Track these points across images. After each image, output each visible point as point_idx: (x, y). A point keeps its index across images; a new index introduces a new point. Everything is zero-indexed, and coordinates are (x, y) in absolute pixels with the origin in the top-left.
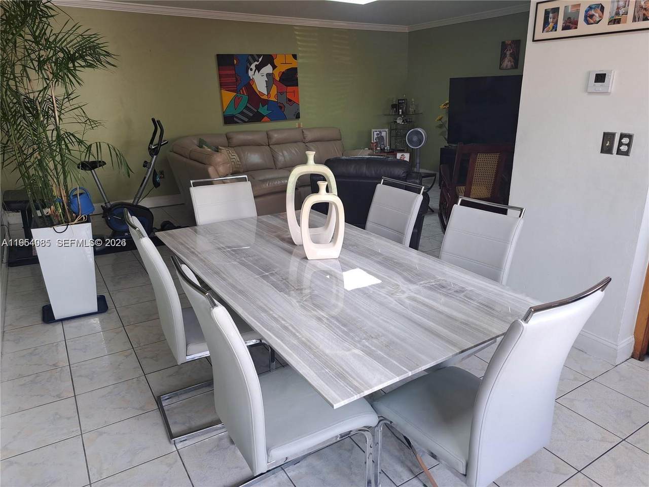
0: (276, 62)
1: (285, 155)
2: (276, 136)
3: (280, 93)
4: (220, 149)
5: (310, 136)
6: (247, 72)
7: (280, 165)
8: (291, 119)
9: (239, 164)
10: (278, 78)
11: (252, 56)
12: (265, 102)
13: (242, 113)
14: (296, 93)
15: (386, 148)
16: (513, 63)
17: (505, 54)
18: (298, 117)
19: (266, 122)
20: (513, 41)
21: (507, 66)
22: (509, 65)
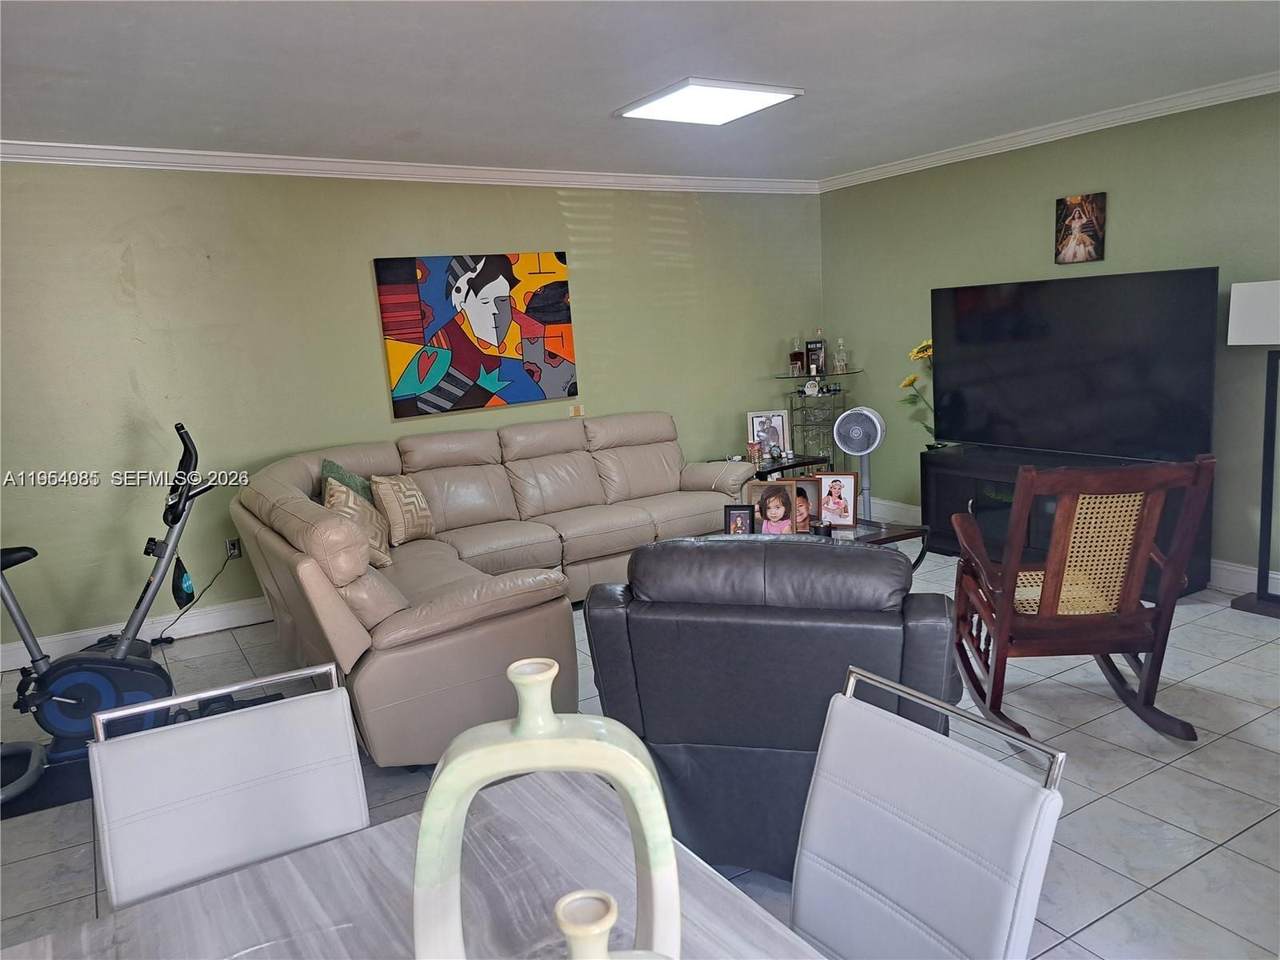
0: (517, 271)
1: (542, 483)
2: (519, 441)
3: (528, 338)
4: (376, 482)
5: (601, 435)
6: (448, 295)
7: (529, 509)
8: (559, 398)
9: (426, 517)
10: (522, 308)
11: (460, 259)
12: (493, 363)
13: (437, 390)
14: (566, 340)
15: (784, 455)
16: (1091, 248)
17: (1069, 228)
18: (573, 392)
19: (495, 406)
20: (1088, 196)
21: (1075, 255)
22: (1082, 252)
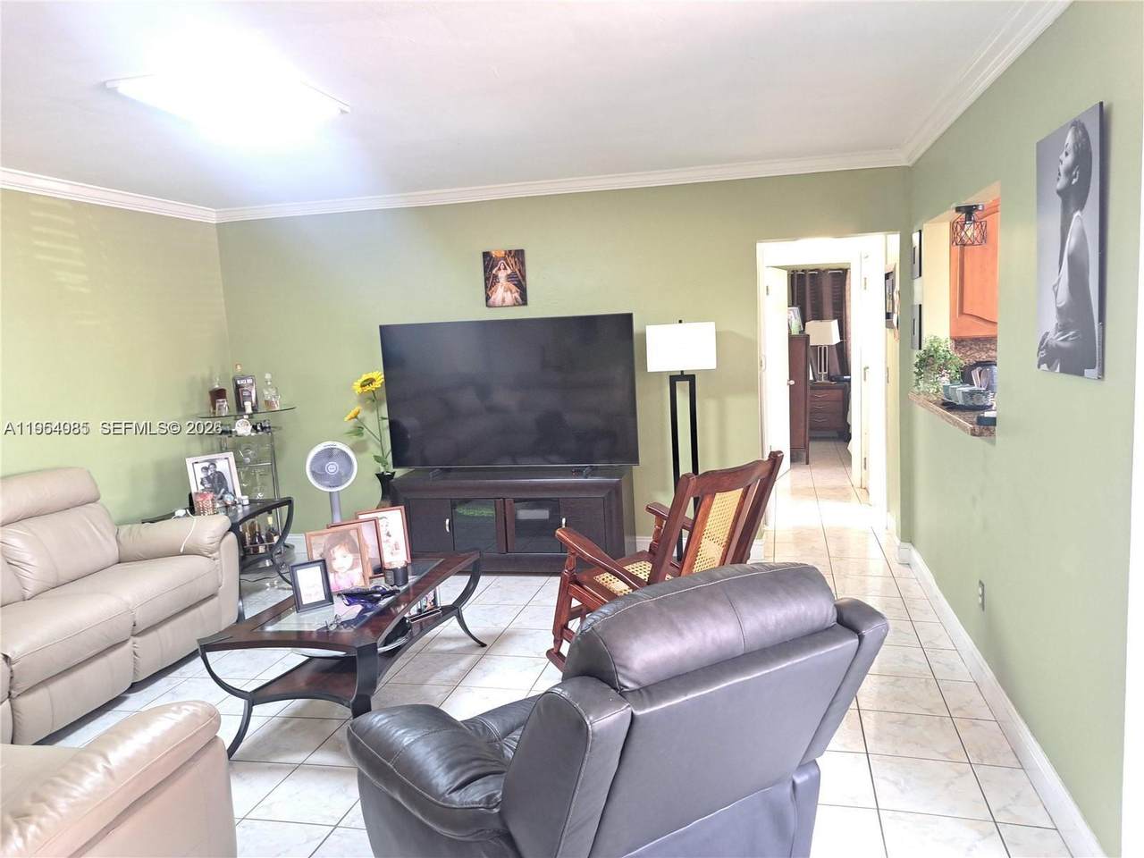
15: (238, 501)
16: (517, 295)
17: (496, 277)
20: (510, 252)
21: (503, 301)
22: (509, 298)
